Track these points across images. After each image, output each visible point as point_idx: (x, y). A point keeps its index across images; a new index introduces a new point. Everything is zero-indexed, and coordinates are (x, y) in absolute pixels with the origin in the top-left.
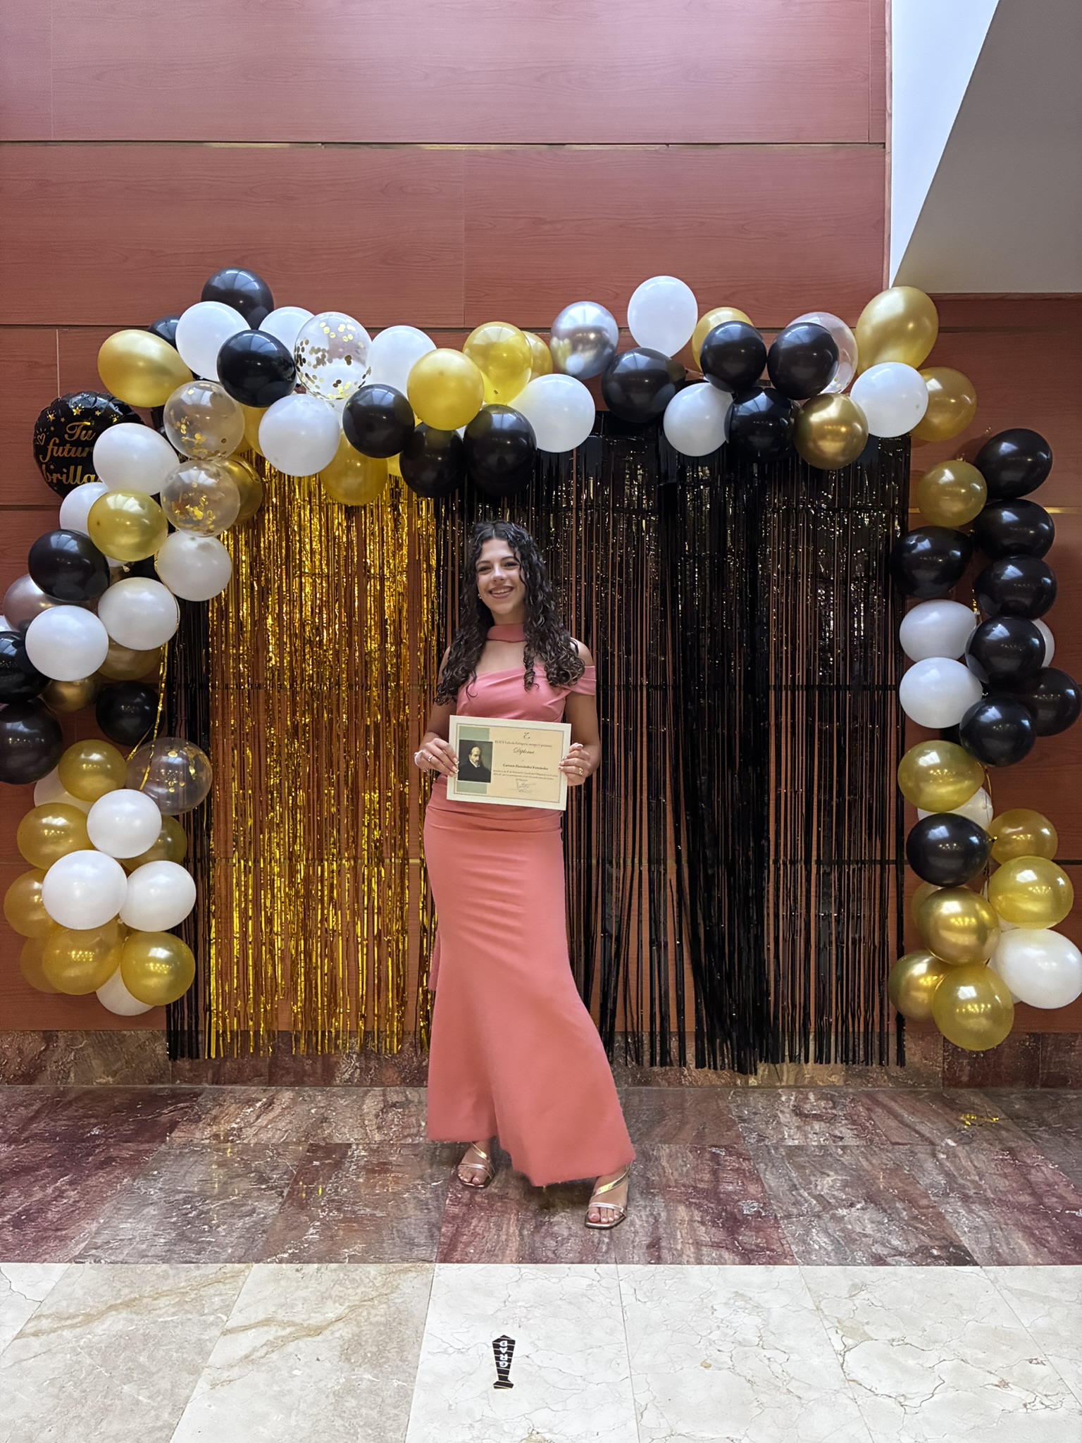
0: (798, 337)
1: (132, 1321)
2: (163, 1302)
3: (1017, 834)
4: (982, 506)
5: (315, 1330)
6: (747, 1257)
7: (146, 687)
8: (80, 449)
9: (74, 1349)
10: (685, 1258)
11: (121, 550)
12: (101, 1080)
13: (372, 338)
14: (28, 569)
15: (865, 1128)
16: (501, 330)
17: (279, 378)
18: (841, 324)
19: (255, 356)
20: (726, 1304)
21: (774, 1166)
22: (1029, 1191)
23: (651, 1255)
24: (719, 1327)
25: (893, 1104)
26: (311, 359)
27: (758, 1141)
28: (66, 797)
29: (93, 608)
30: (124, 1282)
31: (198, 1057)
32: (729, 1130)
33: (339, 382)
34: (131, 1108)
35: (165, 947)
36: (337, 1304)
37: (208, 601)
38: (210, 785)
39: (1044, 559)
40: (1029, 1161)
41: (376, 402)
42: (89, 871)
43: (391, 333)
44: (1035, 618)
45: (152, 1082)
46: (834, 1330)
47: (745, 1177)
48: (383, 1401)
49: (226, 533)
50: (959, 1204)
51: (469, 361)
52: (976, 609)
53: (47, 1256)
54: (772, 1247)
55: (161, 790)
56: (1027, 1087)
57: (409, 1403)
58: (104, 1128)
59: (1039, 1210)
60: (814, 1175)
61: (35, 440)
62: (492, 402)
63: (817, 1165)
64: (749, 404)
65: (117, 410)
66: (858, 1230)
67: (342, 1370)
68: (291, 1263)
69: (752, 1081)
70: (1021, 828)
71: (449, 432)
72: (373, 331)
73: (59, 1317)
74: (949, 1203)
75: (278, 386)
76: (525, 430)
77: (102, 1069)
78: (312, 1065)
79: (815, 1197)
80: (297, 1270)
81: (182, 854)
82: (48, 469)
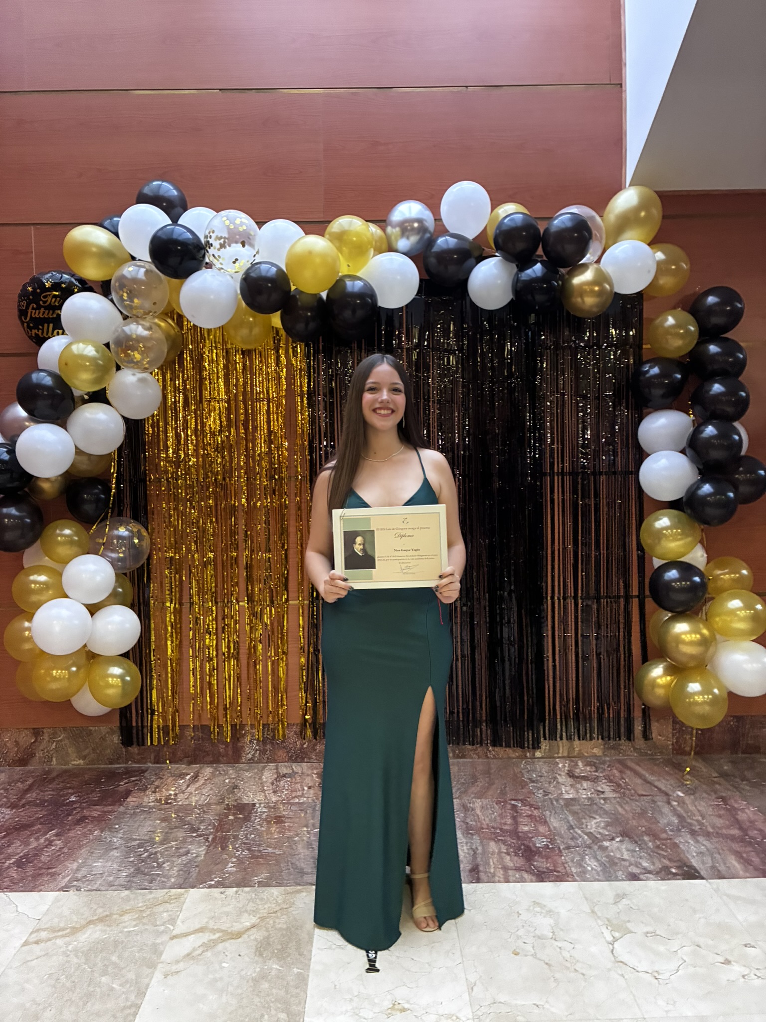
0: (563, 223)
1: (105, 931)
2: (126, 917)
3: (724, 574)
4: (695, 342)
5: (237, 935)
6: (541, 876)
7: (102, 481)
8: (51, 312)
9: (64, 953)
10: (497, 878)
11: (82, 383)
12: (75, 762)
13: (260, 228)
14: (16, 399)
15: (619, 785)
16: (351, 223)
17: (194, 258)
18: (594, 213)
19: (176, 242)
20: (528, 910)
21: (556, 813)
22: (737, 826)
23: (473, 877)
24: (523, 926)
25: (638, 768)
26: (216, 244)
27: (545, 795)
28: (46, 561)
29: (64, 425)
30: (98, 904)
31: (143, 745)
32: (522, 788)
33: (237, 260)
34: (97, 782)
35: (119, 667)
36: (251, 916)
37: (145, 419)
38: (149, 551)
39: (740, 379)
40: (736, 806)
41: (264, 274)
42: (65, 613)
43: (273, 225)
44: (735, 420)
45: (111, 763)
46: (605, 927)
47: (536, 821)
48: (287, 984)
49: (156, 370)
50: (689, 836)
51: (330, 244)
52: (692, 416)
53: (42, 887)
54: (559, 869)
55: (114, 555)
56: (732, 753)
57: (306, 985)
58: (79, 796)
59: (744, 839)
60: (585, 819)
61: (19, 306)
62: (346, 273)
63: (587, 812)
64: (529, 271)
65: (77, 284)
66: (618, 856)
67: (257, 963)
68: (217, 887)
69: (538, 754)
70: (726, 571)
71: (315, 294)
72: (260, 224)
73: (53, 930)
74: (681, 836)
75: (192, 263)
76: (370, 293)
77: (75, 755)
78: (225, 749)
79: (586, 834)
80: (222, 893)
81: (130, 600)
82: (28, 327)
